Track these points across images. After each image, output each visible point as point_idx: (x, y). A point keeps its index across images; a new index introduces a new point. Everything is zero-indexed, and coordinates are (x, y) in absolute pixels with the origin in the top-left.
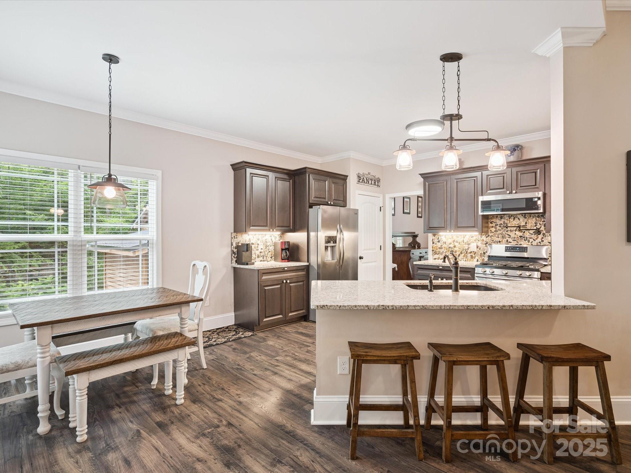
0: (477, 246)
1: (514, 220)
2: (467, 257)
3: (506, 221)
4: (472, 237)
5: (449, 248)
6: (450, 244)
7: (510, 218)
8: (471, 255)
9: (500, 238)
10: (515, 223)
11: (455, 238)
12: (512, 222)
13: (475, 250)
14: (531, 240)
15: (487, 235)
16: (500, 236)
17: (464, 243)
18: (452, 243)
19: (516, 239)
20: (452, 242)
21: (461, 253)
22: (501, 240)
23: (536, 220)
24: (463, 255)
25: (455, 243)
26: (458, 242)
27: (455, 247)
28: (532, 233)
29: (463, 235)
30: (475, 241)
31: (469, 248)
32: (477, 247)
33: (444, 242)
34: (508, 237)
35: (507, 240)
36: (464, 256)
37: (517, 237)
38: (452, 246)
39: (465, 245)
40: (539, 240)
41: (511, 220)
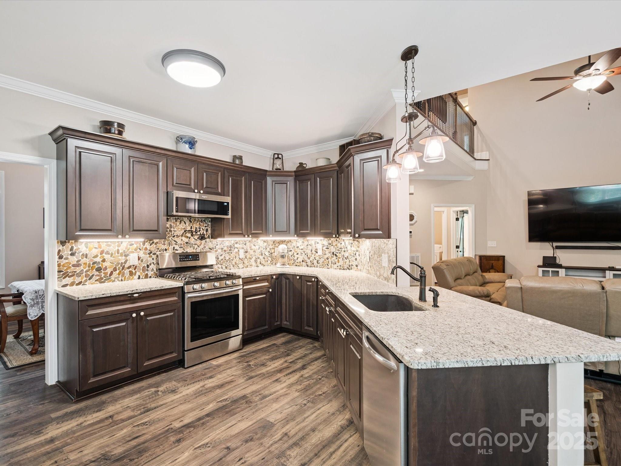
0: (139, 257)
1: (180, 224)
2: (123, 275)
3: (172, 224)
4: (132, 245)
5: (94, 263)
6: (96, 256)
7: (176, 221)
8: (130, 271)
9: (166, 245)
10: (182, 227)
11: (104, 247)
12: (178, 225)
13: (136, 262)
14: (196, 246)
15: (151, 242)
16: (166, 243)
17: (119, 255)
18: (100, 256)
19: (182, 246)
20: (99, 254)
21: (115, 270)
22: (167, 248)
23: (200, 225)
24: (118, 272)
25: (104, 255)
26: (109, 254)
27: (104, 261)
28: (196, 239)
29: (118, 242)
30: (136, 250)
31: (126, 261)
32: (139, 259)
33: (83, 255)
34: (175, 244)
35: (174, 248)
36: (119, 274)
37: (184, 244)
38: (98, 259)
39: (120, 258)
40: (202, 246)
41: (178, 223)
